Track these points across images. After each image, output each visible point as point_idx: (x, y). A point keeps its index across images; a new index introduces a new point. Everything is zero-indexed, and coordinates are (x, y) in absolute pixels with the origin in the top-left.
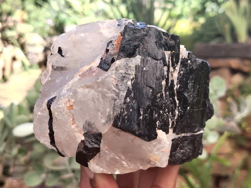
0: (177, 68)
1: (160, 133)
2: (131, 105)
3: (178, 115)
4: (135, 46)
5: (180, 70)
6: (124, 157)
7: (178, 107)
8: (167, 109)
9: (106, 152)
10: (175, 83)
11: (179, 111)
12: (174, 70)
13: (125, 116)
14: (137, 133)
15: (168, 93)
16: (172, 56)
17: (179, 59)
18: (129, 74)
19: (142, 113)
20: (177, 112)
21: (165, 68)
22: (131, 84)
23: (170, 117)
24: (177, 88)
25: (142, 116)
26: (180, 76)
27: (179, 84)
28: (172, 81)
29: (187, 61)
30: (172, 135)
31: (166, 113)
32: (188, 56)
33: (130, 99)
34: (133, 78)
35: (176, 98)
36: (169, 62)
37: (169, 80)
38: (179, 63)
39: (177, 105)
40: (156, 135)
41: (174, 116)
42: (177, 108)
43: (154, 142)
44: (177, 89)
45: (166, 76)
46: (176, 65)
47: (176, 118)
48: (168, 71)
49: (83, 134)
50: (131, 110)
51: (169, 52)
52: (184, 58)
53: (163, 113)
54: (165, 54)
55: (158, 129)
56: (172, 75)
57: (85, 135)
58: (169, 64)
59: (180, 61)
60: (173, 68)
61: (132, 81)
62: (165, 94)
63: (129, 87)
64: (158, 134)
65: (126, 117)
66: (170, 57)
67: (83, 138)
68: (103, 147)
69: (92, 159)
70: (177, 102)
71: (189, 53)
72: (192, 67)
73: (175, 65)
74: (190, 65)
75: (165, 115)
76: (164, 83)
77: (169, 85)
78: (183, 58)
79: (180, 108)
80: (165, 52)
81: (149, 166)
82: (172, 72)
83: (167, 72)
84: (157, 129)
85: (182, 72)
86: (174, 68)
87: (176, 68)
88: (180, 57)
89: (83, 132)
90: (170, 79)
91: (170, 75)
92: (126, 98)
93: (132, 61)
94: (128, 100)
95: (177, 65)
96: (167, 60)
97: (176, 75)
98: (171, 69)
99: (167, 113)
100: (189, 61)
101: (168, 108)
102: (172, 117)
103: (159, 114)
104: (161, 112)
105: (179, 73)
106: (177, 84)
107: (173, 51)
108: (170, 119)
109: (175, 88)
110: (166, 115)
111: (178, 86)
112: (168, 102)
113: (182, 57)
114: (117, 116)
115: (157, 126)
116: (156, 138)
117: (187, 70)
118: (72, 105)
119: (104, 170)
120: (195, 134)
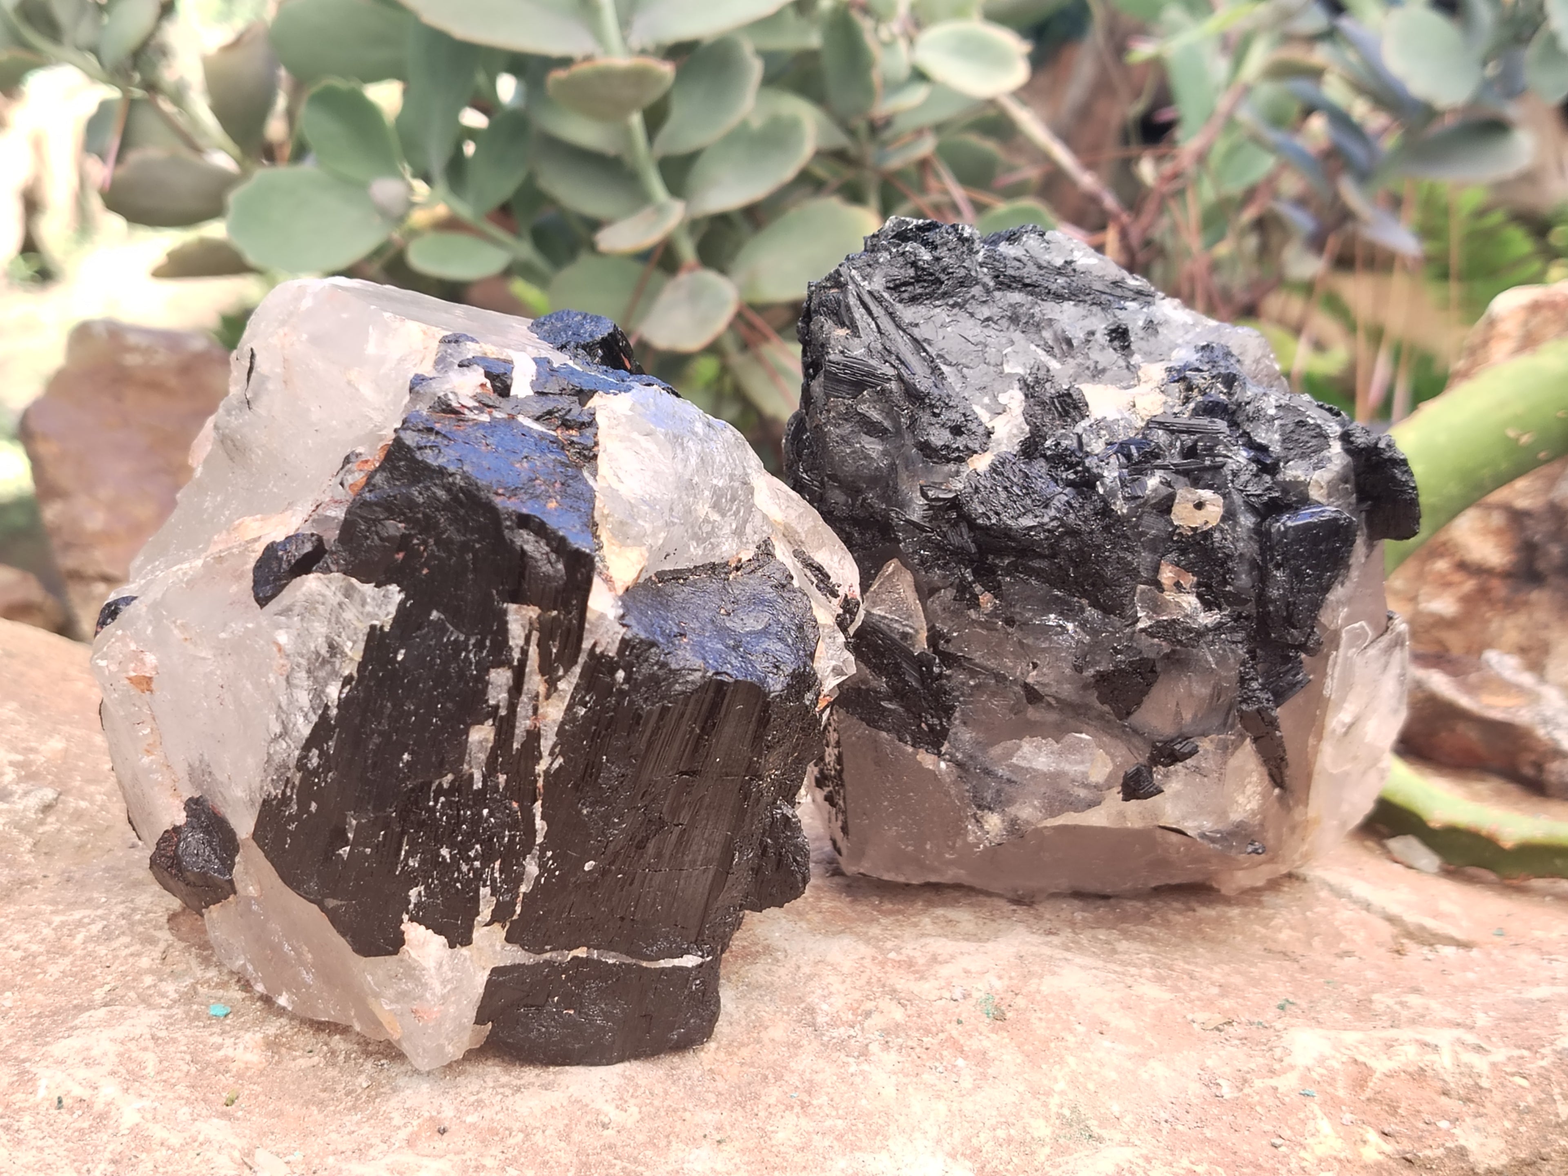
0: (566, 686)
1: (415, 936)
2: (318, 784)
3: (538, 879)
4: (393, 539)
5: (573, 697)
7: (540, 845)
8: (478, 846)
9: (255, 907)
10: (546, 744)
11: (542, 866)
12: (548, 690)
13: (291, 819)
14: (330, 903)
15: (502, 778)
16: (544, 630)
17: (578, 649)
18: (343, 655)
19: (350, 835)
20: (532, 868)
21: (500, 677)
22: (339, 698)
23: (494, 880)
24: (549, 768)
25: (348, 849)
26: (572, 721)
27: (561, 753)
28: (534, 736)
29: (612, 672)
30: (501, 950)
31: (469, 860)
32: (621, 652)
33: (319, 757)
34: (351, 678)
35: (538, 808)
36: (524, 652)
37: (513, 727)
38: (577, 670)
39: (539, 840)
40: (398, 941)
41: (514, 879)
42: (536, 851)
43: (384, 965)
44: (546, 772)
45: (497, 707)
46: (561, 673)
47: (523, 889)
48: (516, 688)
49: (185, 799)
50: (313, 807)
51: (533, 612)
52: (602, 653)
53: (452, 857)
54: (510, 617)
55: (411, 920)
56: (535, 710)
57: (187, 808)
58: (523, 662)
59: (582, 659)
60: (546, 681)
61: (343, 686)
62: (484, 782)
63: (327, 707)
64: (406, 937)
65: (292, 827)
66: (535, 636)
68: (243, 883)
69: (217, 906)
70: (540, 824)
71: (625, 641)
72: (631, 702)
73: (557, 669)
74: (621, 692)
75: (465, 868)
76: (481, 734)
77: (516, 746)
78: (598, 650)
79: (549, 854)
80: (512, 607)
82: (537, 695)
83: (510, 691)
84: (406, 917)
85: (582, 711)
86: (552, 685)
87: (561, 685)
88: (586, 645)
89: (187, 794)
90: (523, 724)
91: (524, 709)
92: (307, 747)
93: (364, 601)
94: (314, 759)
95: (566, 672)
96: (516, 641)
97: (552, 714)
98: (535, 682)
99: (477, 864)
100: (620, 675)
101: (487, 844)
102: (503, 882)
103: (433, 861)
104: (445, 852)
105: (569, 707)
106: (552, 753)
107: (555, 613)
108: (485, 891)
109: (541, 767)
110: (472, 868)
111: (556, 765)
112: (491, 814)
113: (595, 645)
114: (271, 804)
115: (411, 906)
116: (396, 953)
117: (604, 710)
118: (150, 678)
120: (645, 964)
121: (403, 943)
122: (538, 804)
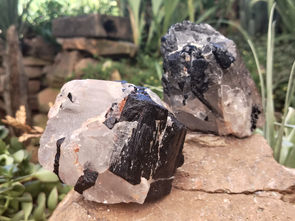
0: (163, 133)
1: (143, 179)
2: (125, 157)
4: (135, 113)
5: (164, 134)
6: (112, 192)
8: (150, 162)
9: (100, 186)
10: (160, 143)
11: (159, 164)
13: (120, 165)
14: (126, 178)
15: (153, 150)
16: (160, 124)
18: (127, 134)
19: (132, 164)
20: (157, 165)
21: (154, 133)
22: (128, 142)
23: (152, 167)
24: (160, 147)
25: (132, 167)
26: (164, 138)
27: (162, 144)
28: (158, 142)
29: (171, 129)
30: (151, 180)
31: (149, 165)
32: (172, 125)
33: (125, 153)
34: (130, 138)
35: (158, 154)
36: (158, 128)
37: (155, 141)
38: (165, 130)
39: (159, 159)
40: (140, 181)
41: (155, 166)
42: (158, 162)
43: (138, 186)
44: (160, 148)
45: (154, 138)
47: (156, 169)
48: (156, 135)
49: (83, 170)
50: (125, 161)
51: (159, 121)
54: (156, 123)
55: (142, 177)
57: (85, 172)
58: (158, 130)
59: (166, 128)
61: (128, 140)
62: (151, 151)
63: (125, 144)
64: (141, 180)
65: (120, 166)
67: (83, 174)
68: (98, 182)
69: (87, 190)
70: (159, 157)
71: (173, 123)
72: (174, 133)
73: (162, 130)
74: (172, 132)
76: (152, 143)
77: (155, 144)
78: (168, 126)
79: (160, 161)
80: (157, 121)
81: (131, 201)
82: (159, 135)
85: (166, 136)
86: (161, 133)
87: (162, 133)
88: (166, 125)
89: (83, 169)
90: (157, 140)
91: (157, 138)
92: (122, 152)
93: (131, 125)
94: (124, 153)
96: (157, 126)
97: (161, 138)
98: (159, 133)
100: (172, 129)
101: (152, 162)
102: (154, 168)
103: (145, 166)
104: (146, 164)
105: (164, 136)
106: (161, 144)
107: (162, 121)
108: (151, 170)
110: (150, 166)
111: (162, 146)
112: (152, 156)
114: (114, 164)
115: (142, 175)
116: (140, 183)
117: (170, 135)
118: (79, 149)
119: (95, 199)
120: (168, 179)
121: (141, 181)
122: (159, 153)
